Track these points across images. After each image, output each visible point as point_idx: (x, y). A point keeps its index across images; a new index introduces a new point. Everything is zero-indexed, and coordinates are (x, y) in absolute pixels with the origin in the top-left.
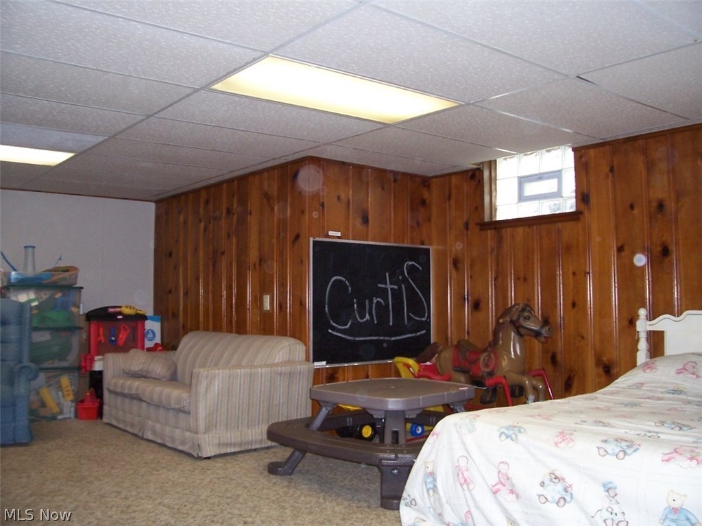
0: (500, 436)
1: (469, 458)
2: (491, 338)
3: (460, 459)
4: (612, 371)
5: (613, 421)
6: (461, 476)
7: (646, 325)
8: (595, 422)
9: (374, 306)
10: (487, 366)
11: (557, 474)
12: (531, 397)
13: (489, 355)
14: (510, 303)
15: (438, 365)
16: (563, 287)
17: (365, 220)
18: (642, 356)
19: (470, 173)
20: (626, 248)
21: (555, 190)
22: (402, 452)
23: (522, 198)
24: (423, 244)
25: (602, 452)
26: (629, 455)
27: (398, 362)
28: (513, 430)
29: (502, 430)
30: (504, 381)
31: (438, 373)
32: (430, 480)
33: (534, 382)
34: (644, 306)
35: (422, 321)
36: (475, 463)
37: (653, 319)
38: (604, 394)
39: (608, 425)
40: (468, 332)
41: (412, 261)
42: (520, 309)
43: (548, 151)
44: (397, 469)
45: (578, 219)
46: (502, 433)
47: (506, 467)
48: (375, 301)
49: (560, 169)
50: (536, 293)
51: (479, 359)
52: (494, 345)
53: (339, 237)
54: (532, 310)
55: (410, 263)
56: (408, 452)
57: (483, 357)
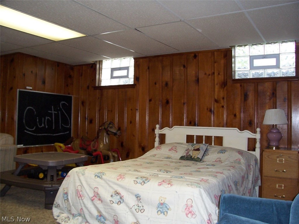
0: (95, 177)
1: (82, 186)
2: (96, 135)
3: (78, 187)
4: (145, 150)
5: (141, 170)
6: (78, 194)
7: (159, 131)
8: (134, 170)
9: (46, 120)
10: (94, 147)
11: (118, 191)
12: (112, 160)
13: (95, 143)
14: (105, 120)
15: (73, 146)
16: (127, 115)
17: (44, 82)
18: (157, 144)
19: (91, 65)
20: (152, 100)
21: (126, 75)
22: (55, 184)
23: (112, 77)
24: (69, 94)
25: (135, 182)
26: (146, 183)
27: (56, 145)
28: (100, 174)
29: (96, 174)
30: (101, 154)
31: (73, 149)
32: (65, 196)
33: (114, 154)
34: (158, 124)
35: (67, 127)
36: (84, 188)
37: (162, 129)
38: (140, 159)
39: (139, 171)
40: (87, 133)
41: (64, 101)
42: (108, 123)
43: (124, 58)
44: (52, 192)
45: (134, 87)
46: (96, 175)
47: (97, 189)
48: (47, 118)
49: (128, 66)
50: (116, 117)
51: (91, 144)
52: (97, 138)
53: (31, 90)
54: (113, 124)
55: (63, 102)
56: (57, 184)
57: (92, 143)
